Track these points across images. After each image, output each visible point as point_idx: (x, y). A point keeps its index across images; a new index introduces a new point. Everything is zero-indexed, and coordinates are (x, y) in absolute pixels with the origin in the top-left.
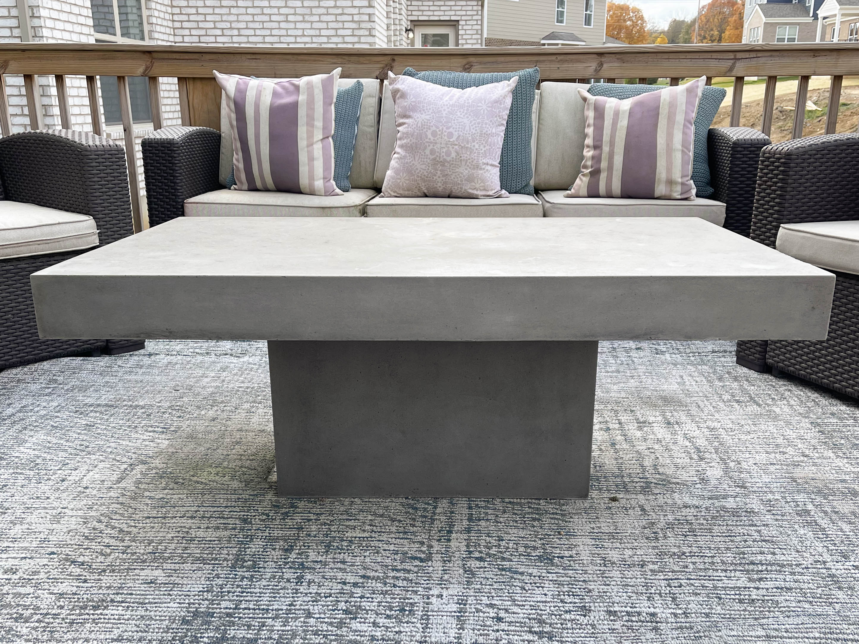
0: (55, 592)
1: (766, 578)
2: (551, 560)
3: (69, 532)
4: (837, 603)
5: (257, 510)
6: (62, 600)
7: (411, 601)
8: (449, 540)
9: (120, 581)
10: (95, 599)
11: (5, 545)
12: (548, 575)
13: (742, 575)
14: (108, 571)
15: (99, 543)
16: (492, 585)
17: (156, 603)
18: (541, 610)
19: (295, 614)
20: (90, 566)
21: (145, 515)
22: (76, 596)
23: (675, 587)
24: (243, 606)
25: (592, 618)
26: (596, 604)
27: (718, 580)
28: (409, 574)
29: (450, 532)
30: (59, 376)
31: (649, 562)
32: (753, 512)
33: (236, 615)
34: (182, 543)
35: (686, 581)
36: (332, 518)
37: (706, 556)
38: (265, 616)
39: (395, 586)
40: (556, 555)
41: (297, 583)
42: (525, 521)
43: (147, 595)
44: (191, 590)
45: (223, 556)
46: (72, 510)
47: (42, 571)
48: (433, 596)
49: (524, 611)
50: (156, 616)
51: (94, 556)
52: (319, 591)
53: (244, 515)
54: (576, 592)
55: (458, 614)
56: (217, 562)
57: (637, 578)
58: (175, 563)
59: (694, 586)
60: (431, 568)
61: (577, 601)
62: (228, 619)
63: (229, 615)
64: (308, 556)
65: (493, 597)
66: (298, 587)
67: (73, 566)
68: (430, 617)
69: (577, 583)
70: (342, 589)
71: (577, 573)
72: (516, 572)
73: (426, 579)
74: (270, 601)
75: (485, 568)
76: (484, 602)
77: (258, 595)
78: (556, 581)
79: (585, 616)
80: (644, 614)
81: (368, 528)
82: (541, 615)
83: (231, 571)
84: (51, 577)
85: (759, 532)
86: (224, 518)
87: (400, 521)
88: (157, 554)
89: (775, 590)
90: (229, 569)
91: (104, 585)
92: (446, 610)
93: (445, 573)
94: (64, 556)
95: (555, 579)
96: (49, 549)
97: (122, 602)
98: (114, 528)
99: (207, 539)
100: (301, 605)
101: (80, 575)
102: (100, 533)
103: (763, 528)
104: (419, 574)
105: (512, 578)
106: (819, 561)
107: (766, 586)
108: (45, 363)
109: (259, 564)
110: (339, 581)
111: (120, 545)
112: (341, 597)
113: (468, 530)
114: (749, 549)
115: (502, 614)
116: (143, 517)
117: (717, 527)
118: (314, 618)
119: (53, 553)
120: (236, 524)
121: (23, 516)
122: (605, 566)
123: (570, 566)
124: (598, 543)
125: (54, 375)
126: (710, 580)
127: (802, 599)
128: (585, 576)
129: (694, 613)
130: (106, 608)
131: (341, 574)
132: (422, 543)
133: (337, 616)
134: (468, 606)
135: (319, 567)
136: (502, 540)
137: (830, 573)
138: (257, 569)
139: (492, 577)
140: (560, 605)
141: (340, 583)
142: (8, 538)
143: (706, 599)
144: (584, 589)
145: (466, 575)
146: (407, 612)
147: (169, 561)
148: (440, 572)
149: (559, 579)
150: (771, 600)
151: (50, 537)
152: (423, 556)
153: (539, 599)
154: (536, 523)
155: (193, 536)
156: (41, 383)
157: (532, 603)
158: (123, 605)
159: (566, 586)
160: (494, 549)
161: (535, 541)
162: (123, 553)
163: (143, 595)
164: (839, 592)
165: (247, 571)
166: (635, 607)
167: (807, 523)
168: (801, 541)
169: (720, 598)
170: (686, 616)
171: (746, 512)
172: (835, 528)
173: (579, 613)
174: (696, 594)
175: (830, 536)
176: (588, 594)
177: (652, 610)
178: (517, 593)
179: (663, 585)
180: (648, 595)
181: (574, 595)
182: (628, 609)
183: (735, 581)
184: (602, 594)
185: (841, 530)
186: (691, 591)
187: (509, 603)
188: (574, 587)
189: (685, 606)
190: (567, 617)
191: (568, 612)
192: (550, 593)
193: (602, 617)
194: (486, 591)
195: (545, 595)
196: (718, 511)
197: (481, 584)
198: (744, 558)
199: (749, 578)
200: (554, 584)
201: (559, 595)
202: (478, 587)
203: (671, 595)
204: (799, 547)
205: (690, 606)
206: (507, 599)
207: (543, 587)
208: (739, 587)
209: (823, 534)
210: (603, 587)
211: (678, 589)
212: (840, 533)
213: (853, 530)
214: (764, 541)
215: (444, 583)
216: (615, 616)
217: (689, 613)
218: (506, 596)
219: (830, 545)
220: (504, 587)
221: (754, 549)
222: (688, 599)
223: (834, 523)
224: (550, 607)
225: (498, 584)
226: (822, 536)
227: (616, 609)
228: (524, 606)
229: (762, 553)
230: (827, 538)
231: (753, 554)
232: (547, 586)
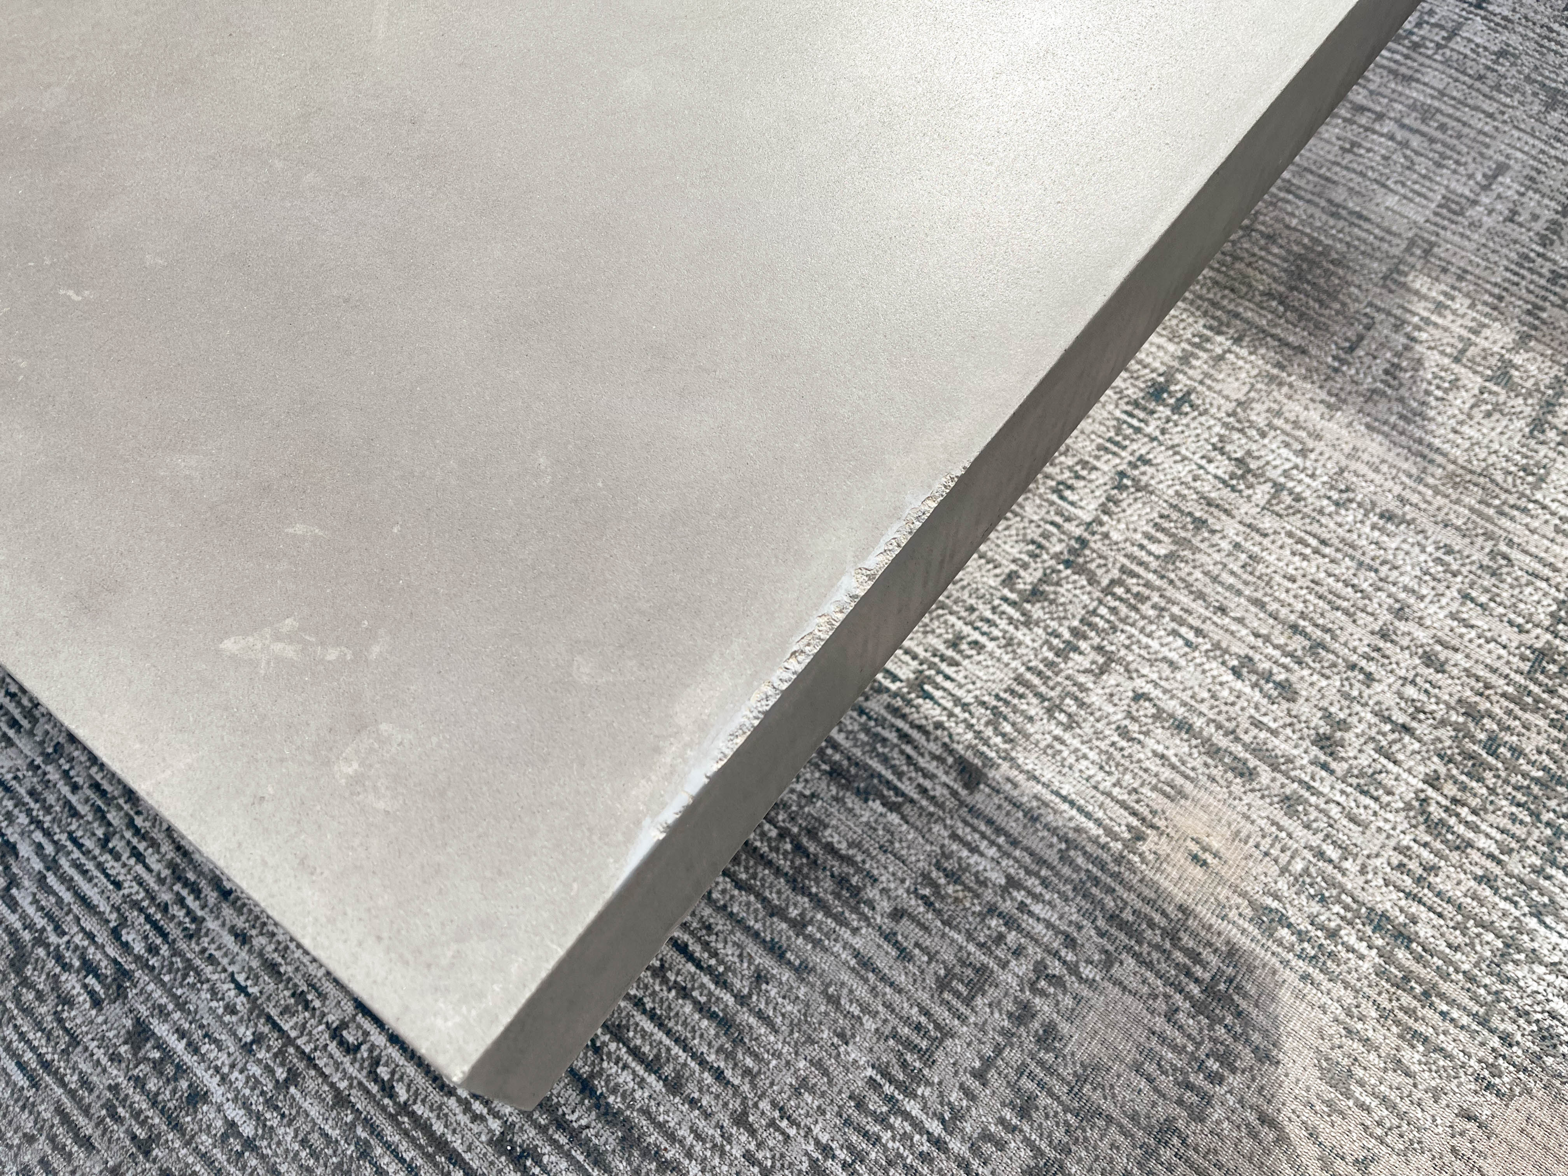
16: (75, 788)
25: (100, 1019)
32: (856, 892)
49: (31, 910)
61: (139, 948)
65: (39, 824)
79: (97, 1003)
80: (184, 1084)
82: (40, 941)
85: (760, 978)
103: (786, 975)
114: (648, 1025)
129: (263, 1157)
143: (335, 1134)
144: (194, 919)
166: (196, 1051)
167: (918, 1027)
168: (802, 1086)
169: (365, 1152)
170: (240, 1155)
171: (842, 881)
172: (954, 1096)
173: (98, 988)
174: (341, 1101)
175: (896, 1121)
176: (182, 945)
177: (211, 1082)
178: (80, 846)
179: (330, 1018)
180: (266, 1029)
181: (155, 925)
182: (179, 1046)
183: (464, 1119)
184: (198, 962)
185: (958, 1115)
186: (343, 1085)
187: (37, 865)
188: (190, 900)
189: (275, 1123)
190: (71, 983)
191: (89, 967)
192: (130, 887)
193: (111, 1034)
194: (51, 799)
195: (118, 885)
196: (783, 834)
197: (66, 774)
198: (597, 1050)
199: (508, 1127)
200: (173, 866)
201: (136, 905)
202: (54, 775)
203: (301, 1066)
204: (764, 1105)
205: (281, 1131)
206: (49, 849)
207: (139, 857)
208: (441, 1145)
209: (890, 1099)
210: (228, 940)
211: (337, 1054)
212: (935, 1127)
213: (987, 1136)
214: (725, 1023)
215: (25, 723)
216: (136, 1049)
217: (255, 1149)
218: (55, 843)
219: (842, 1154)
220: (83, 809)
221: (660, 1035)
222: (306, 1105)
223: (980, 1075)
224: (83, 929)
225: (89, 792)
226: (875, 1104)
227: (161, 1029)
228: (50, 891)
229: (653, 1066)
230: (882, 1120)
231: (635, 1052)
232: (152, 860)
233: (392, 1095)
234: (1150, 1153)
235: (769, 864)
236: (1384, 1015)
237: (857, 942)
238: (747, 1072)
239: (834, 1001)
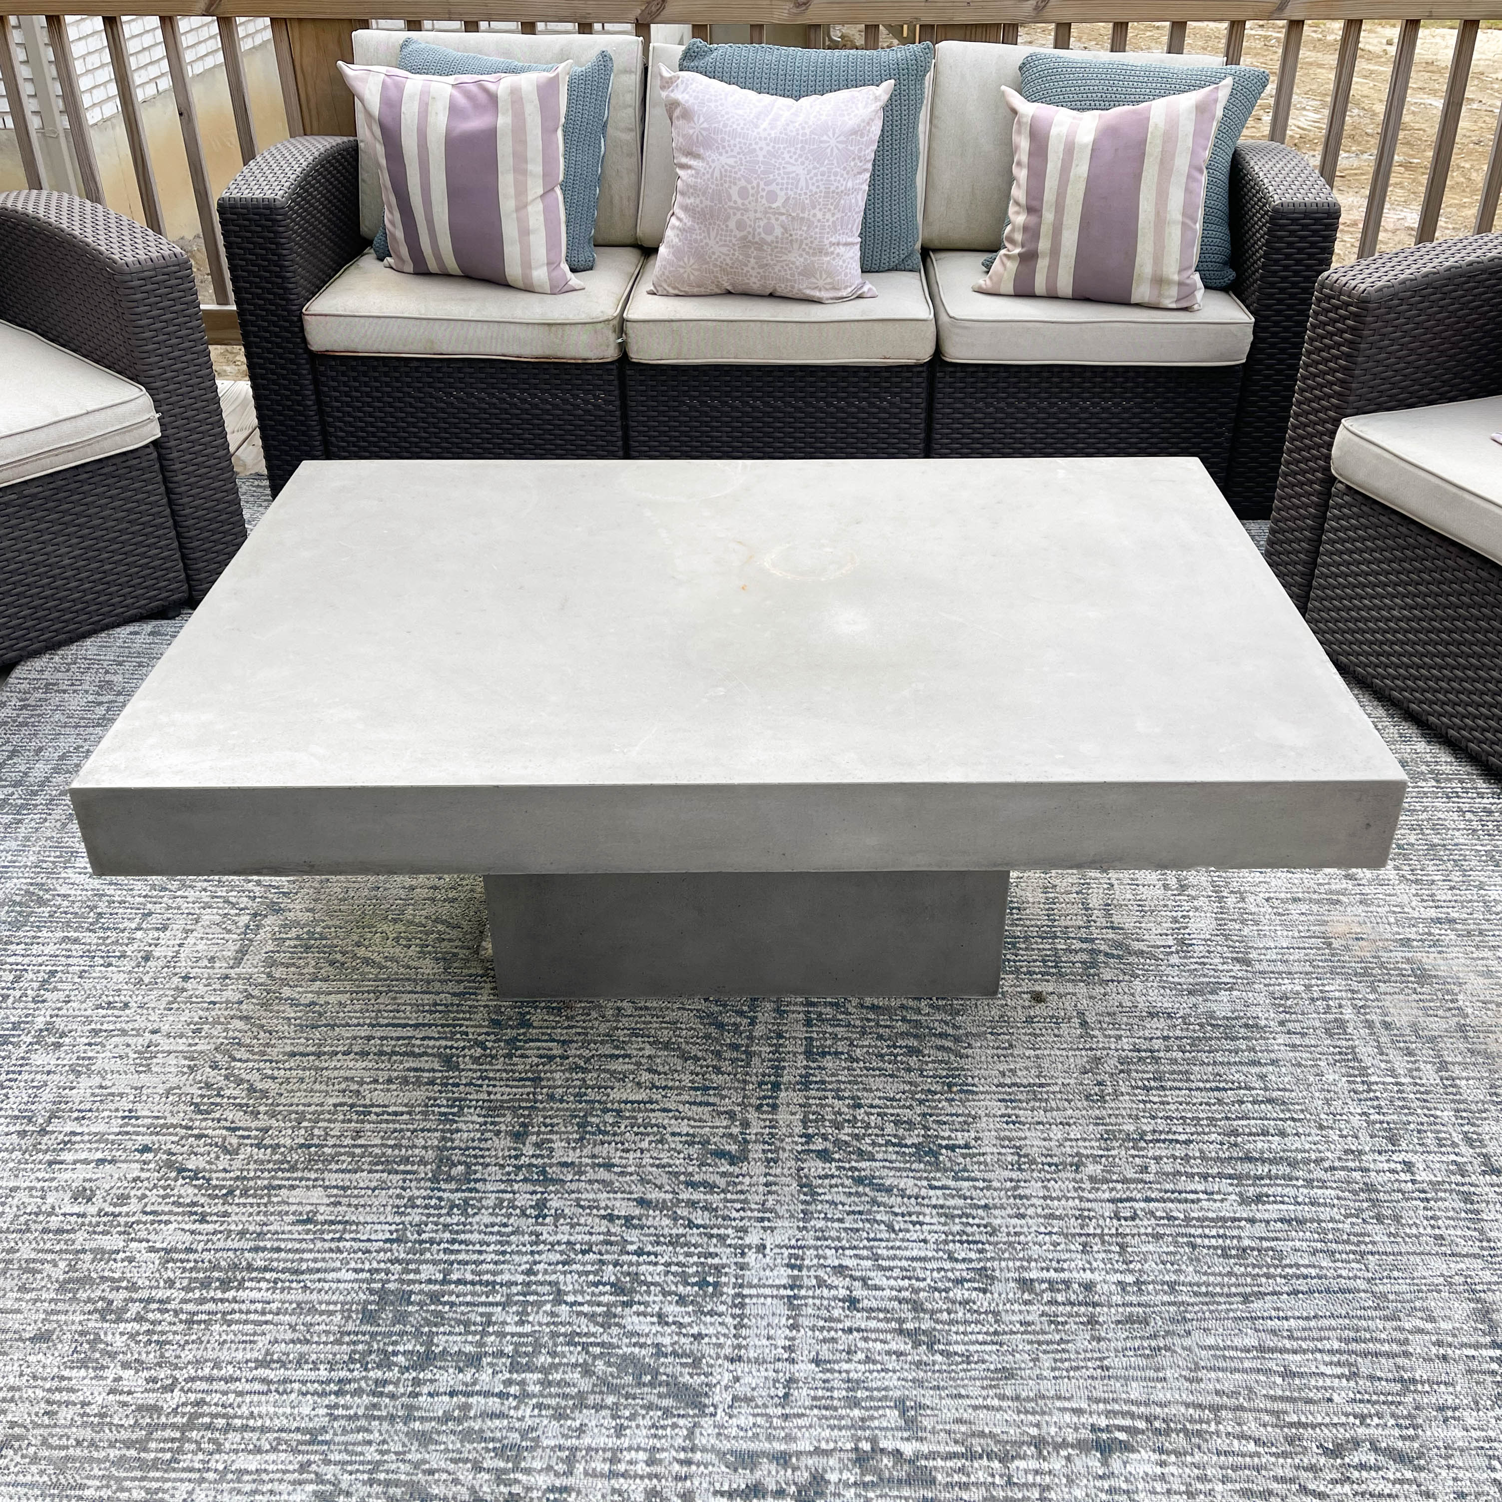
0: (158, 1245)
1: (1268, 1196)
2: (936, 1154)
3: (168, 1093)
4: (1372, 1254)
5: (467, 1034)
6: (170, 1265)
7: (716, 1261)
8: (775, 1107)
9: (258, 1218)
10: (223, 1263)
11: (68, 1129)
12: (932, 1193)
13: (1231, 1189)
14: (238, 1192)
15: (219, 1121)
16: (841, 1220)
17: (318, 1271)
18: (918, 1279)
19: (537, 1294)
20: (208, 1180)
21: (288, 1049)
22: (192, 1256)
23: (1126, 1219)
24: (454, 1277)
25: (996, 1295)
26: (1003, 1264)
27: (1193, 1201)
28: (712, 1193)
29: (776, 1086)
30: (115, 673)
31: (1087, 1157)
32: (1256, 1026)
33: (446, 1298)
34: (350, 1121)
35: (1143, 1205)
36: (587, 1053)
37: (1177, 1141)
38: (491, 1299)
39: (691, 1225)
40: (944, 1143)
41: (537, 1217)
42: (896, 1056)
43: (303, 1251)
44: (373, 1237)
45: (417, 1151)
46: (168, 1036)
47: (132, 1193)
48: (750, 1247)
49: (892, 1282)
50: (320, 1303)
51: (213, 1155)
52: (572, 1239)
53: (446, 1047)
54: (973, 1234)
55: (789, 1292)
56: (409, 1167)
57: (1067, 1199)
58: (343, 1171)
59: (1155, 1218)
60: (747, 1180)
61: (973, 1255)
62: (433, 1307)
63: (435, 1298)
64: (552, 1150)
65: (843, 1248)
66: (538, 1228)
67: (181, 1181)
68: (747, 1300)
69: (974, 1212)
70: (609, 1233)
71: (975, 1188)
72: (880, 1188)
73: (738, 1206)
74: (496, 1263)
75: (833, 1176)
76: (829, 1262)
77: (477, 1247)
78: (942, 1207)
79: (985, 1291)
80: (1076, 1286)
81: (645, 1077)
82: (916, 1291)
83: (432, 1190)
84: (148, 1209)
85: (1262, 1077)
86: (412, 1054)
87: (696, 1059)
88: (313, 1149)
89: (1279, 1224)
90: (429, 1184)
91: (233, 1227)
92: (770, 1282)
93: (769, 1192)
94: (165, 1157)
95: (941, 1202)
96: (140, 1138)
97: (266, 1269)
98: (240, 1082)
99: (390, 1110)
100: (546, 1272)
101: (194, 1204)
102: (218, 1095)
103: (1271, 1068)
104: (729, 1196)
105: (874, 1202)
106: (1353, 1152)
107: (1267, 1216)
108: (88, 642)
109: (475, 1172)
110: (602, 1212)
111: (253, 1125)
112: (607, 1252)
113: (805, 1083)
114: (1244, 1122)
115: (859, 1293)
116: (284, 1054)
117: (1197, 1068)
118: (566, 1303)
119: (146, 1149)
120: (434, 1070)
121: (90, 1054)
122: (1020, 1169)
123: (965, 1170)
124: (1010, 1111)
125: (107, 672)
126: (1179, 1201)
127: (1319, 1245)
128: (988, 1194)
129: (1153, 1282)
130: (241, 1286)
131: (605, 1195)
132: (731, 1115)
133: (602, 1298)
134: (804, 1272)
135: (570, 1177)
136: (860, 1106)
137: (1367, 1180)
138: (472, 1185)
139: (843, 1199)
140: (948, 1265)
141: (604, 1217)
142: (71, 1110)
143: (1172, 1249)
144: (985, 1226)
145: (802, 1197)
146: (711, 1289)
147: (334, 1166)
148: (761, 1189)
149: (948, 1203)
150: (1272, 1249)
151: (138, 1106)
152: (733, 1148)
153: (915, 1253)
154: (913, 1061)
155: (368, 1102)
156: (87, 692)
157: (905, 1263)
158: (268, 1275)
159: (957, 1220)
160: (847, 1130)
161: (910, 1107)
162: (258, 1146)
163: (297, 1251)
164: (1377, 1227)
165: (457, 1190)
166: (1063, 1270)
167: (1340, 1053)
168: (1327, 1102)
169: (1194, 1246)
170: (1140, 1289)
171: (1246, 1026)
172: (1383, 1065)
173: (976, 1285)
174: (1158, 1237)
175: (1374, 1087)
176: (991, 1239)
177: (1088, 1275)
178: (881, 1240)
179: (1107, 1214)
180: (1083, 1239)
181: (969, 1242)
182: (1052, 1274)
183: (1218, 1204)
184: (1012, 1239)
185: (1393, 1070)
186: (1150, 1230)
187: (869, 1263)
188: (971, 1221)
189: (1139, 1266)
190: (958, 1293)
191: (959, 1282)
192: (932, 1238)
193: (1011, 1295)
194: (834, 1234)
195: (925, 1241)
196: (1201, 1025)
197: (826, 1219)
198: (1236, 1145)
199: (1240, 1195)
200: (940, 1215)
201: (946, 1242)
202: (821, 1224)
203: (1119, 1240)
204: (1323, 1116)
205: (1146, 1266)
206: (865, 1253)
207: (921, 1224)
208: (1224, 1219)
209: (1363, 1082)
210: (1015, 1221)
211: (1130, 1223)
212: (1389, 1080)
213: (1410, 1070)
214: (1270, 1101)
215: (767, 1215)
216: (1031, 1291)
217: (1144, 1283)
218: (865, 1247)
219: (1372, 1111)
220: (860, 1225)
221: (1252, 1122)
222: (1144, 1249)
223: (1382, 1054)
224: (932, 1270)
225: (852, 1217)
226: (1361, 1088)
227: (1034, 1275)
228: (891, 1269)
229: (1265, 1133)
230: (1369, 1091)
231: (1250, 1134)
232: (927, 1219)
233: (1176, 1219)
234: (1466, 1038)
235: (1211, 1039)
236: (1477, 947)
237: (1280, 1041)
238: (1302, 1111)
239: (1299, 1065)
